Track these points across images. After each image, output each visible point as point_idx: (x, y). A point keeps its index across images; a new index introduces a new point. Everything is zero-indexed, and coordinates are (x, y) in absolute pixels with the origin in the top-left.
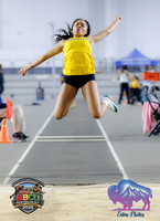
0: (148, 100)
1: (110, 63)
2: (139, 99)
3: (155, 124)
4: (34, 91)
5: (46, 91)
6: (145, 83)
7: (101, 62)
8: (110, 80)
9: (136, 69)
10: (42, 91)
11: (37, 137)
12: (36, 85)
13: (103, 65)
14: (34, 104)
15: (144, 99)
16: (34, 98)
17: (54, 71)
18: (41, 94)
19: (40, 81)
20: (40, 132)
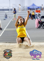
0: (37, 18)
1: (26, 8)
2: (35, 18)
3: (39, 25)
4: (4, 16)
5: (8, 16)
6: (36, 13)
7: (23, 7)
8: (26, 12)
9: (34, 9)
10: (7, 15)
11: (5, 29)
12: (5, 14)
13: (24, 8)
14: (4, 19)
15: (36, 18)
16: (4, 18)
17: (10, 10)
18: (6, 17)
19: (6, 13)
20: (6, 27)
